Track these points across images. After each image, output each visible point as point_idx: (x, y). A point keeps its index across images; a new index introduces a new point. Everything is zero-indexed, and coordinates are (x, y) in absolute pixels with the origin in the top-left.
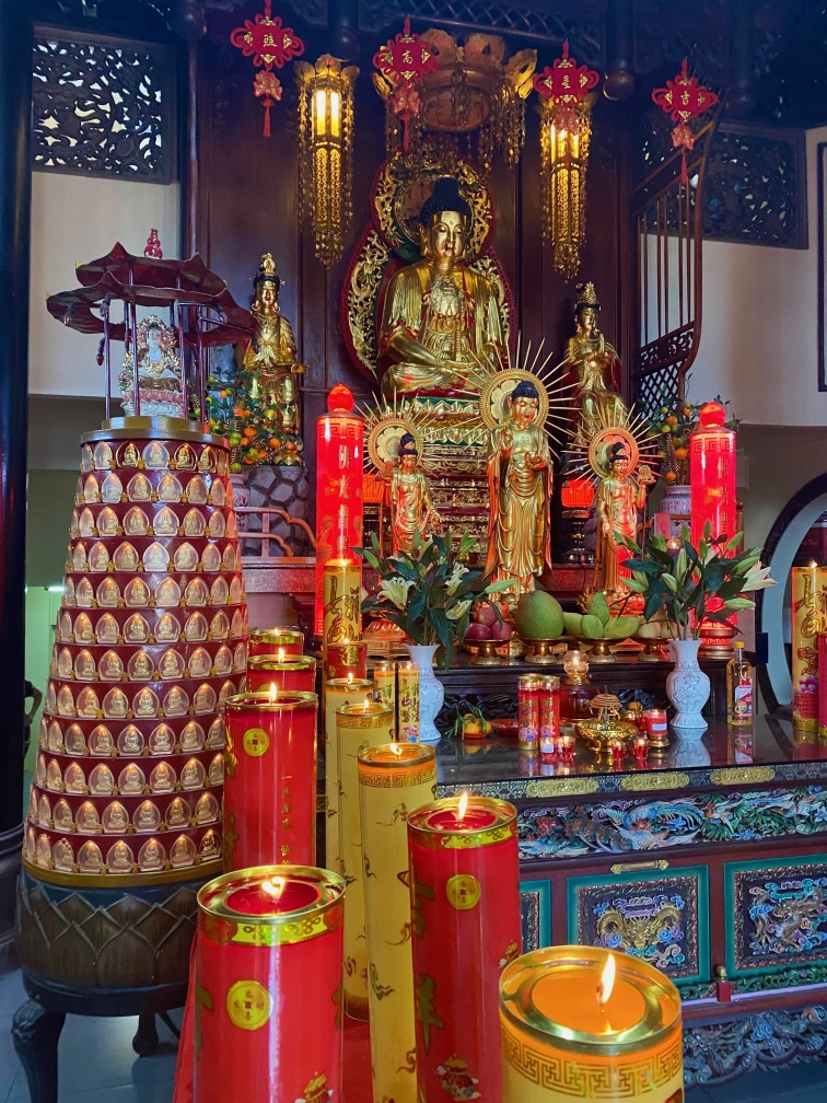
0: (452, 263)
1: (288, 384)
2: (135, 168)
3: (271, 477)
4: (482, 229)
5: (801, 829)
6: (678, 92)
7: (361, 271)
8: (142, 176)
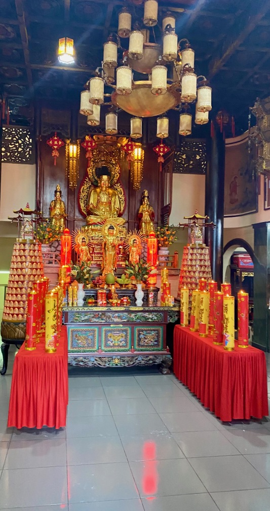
0: (106, 188)
1: (62, 220)
2: (24, 160)
3: (57, 244)
4: (117, 176)
5: (150, 320)
6: (160, 148)
7: (83, 188)
8: (26, 163)
